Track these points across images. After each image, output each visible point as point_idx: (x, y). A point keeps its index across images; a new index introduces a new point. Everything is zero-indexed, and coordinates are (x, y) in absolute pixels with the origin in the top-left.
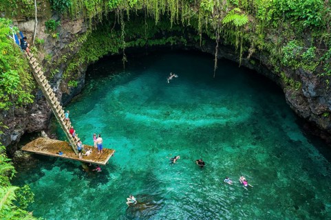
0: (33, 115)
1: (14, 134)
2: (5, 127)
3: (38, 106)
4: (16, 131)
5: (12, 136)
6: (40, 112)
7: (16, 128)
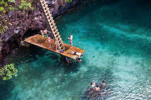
0: (36, 18)
1: (17, 30)
2: (10, 24)
3: (40, 13)
4: (18, 28)
5: (15, 30)
6: (41, 17)
7: (18, 25)
